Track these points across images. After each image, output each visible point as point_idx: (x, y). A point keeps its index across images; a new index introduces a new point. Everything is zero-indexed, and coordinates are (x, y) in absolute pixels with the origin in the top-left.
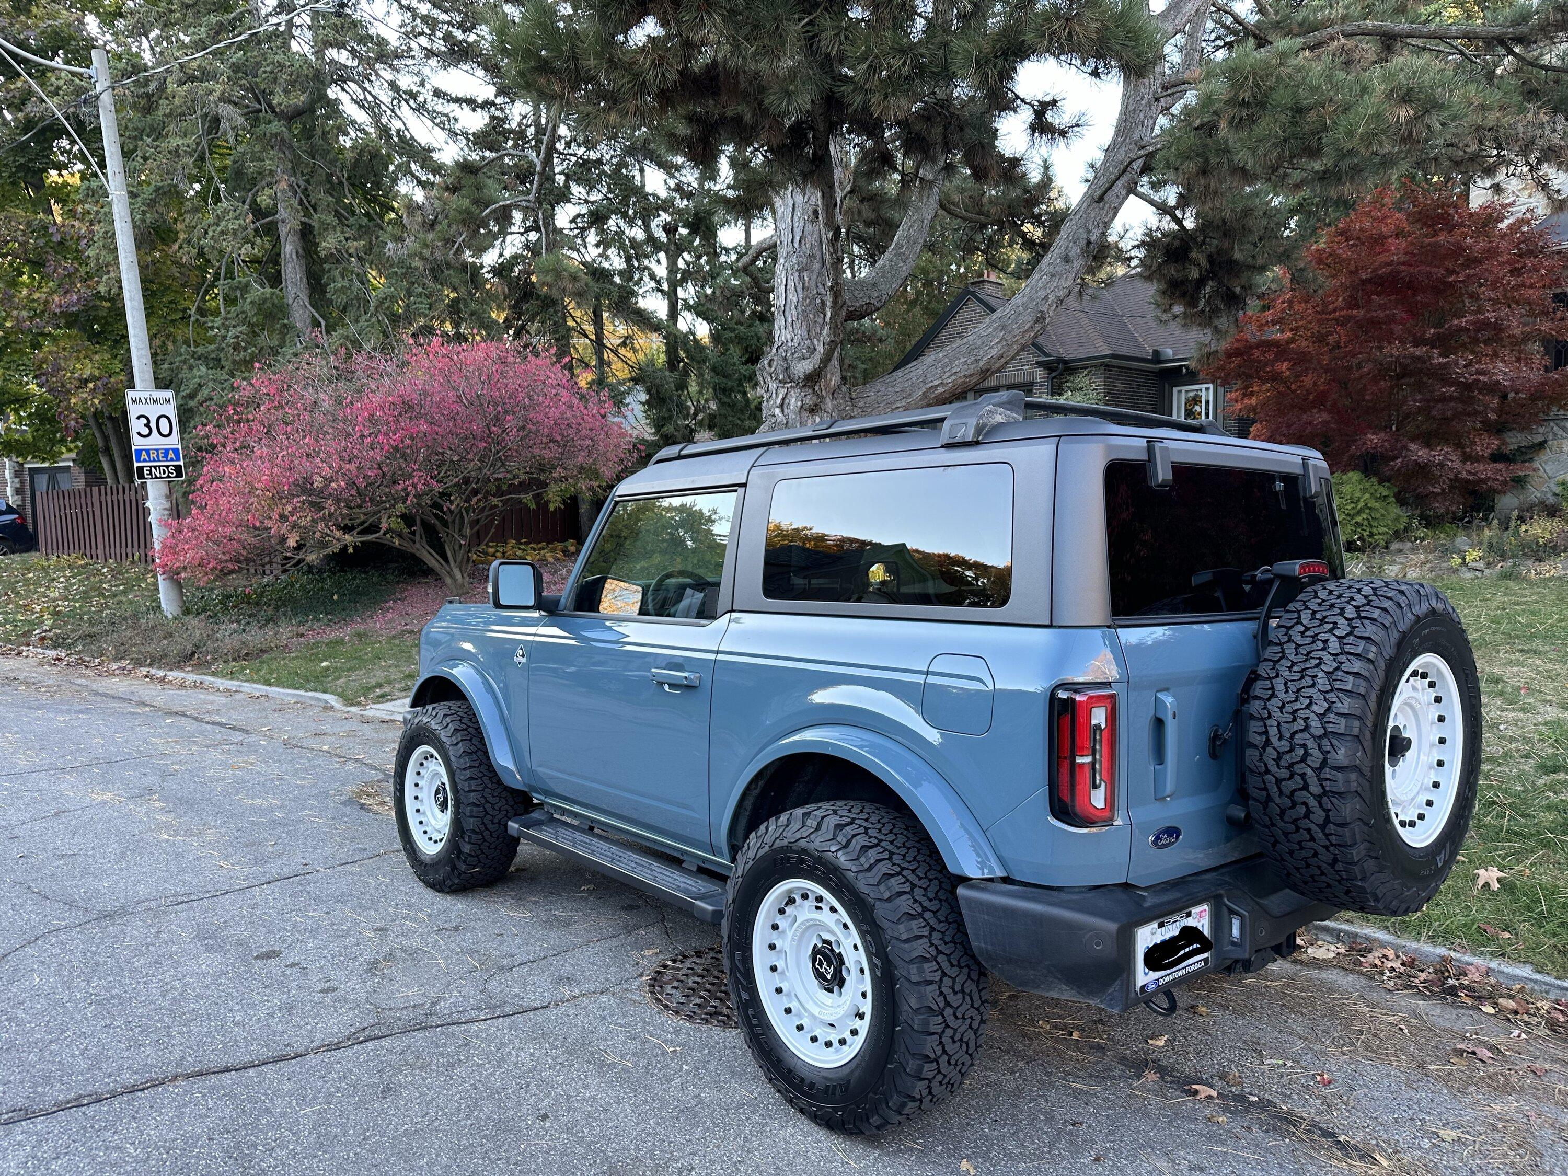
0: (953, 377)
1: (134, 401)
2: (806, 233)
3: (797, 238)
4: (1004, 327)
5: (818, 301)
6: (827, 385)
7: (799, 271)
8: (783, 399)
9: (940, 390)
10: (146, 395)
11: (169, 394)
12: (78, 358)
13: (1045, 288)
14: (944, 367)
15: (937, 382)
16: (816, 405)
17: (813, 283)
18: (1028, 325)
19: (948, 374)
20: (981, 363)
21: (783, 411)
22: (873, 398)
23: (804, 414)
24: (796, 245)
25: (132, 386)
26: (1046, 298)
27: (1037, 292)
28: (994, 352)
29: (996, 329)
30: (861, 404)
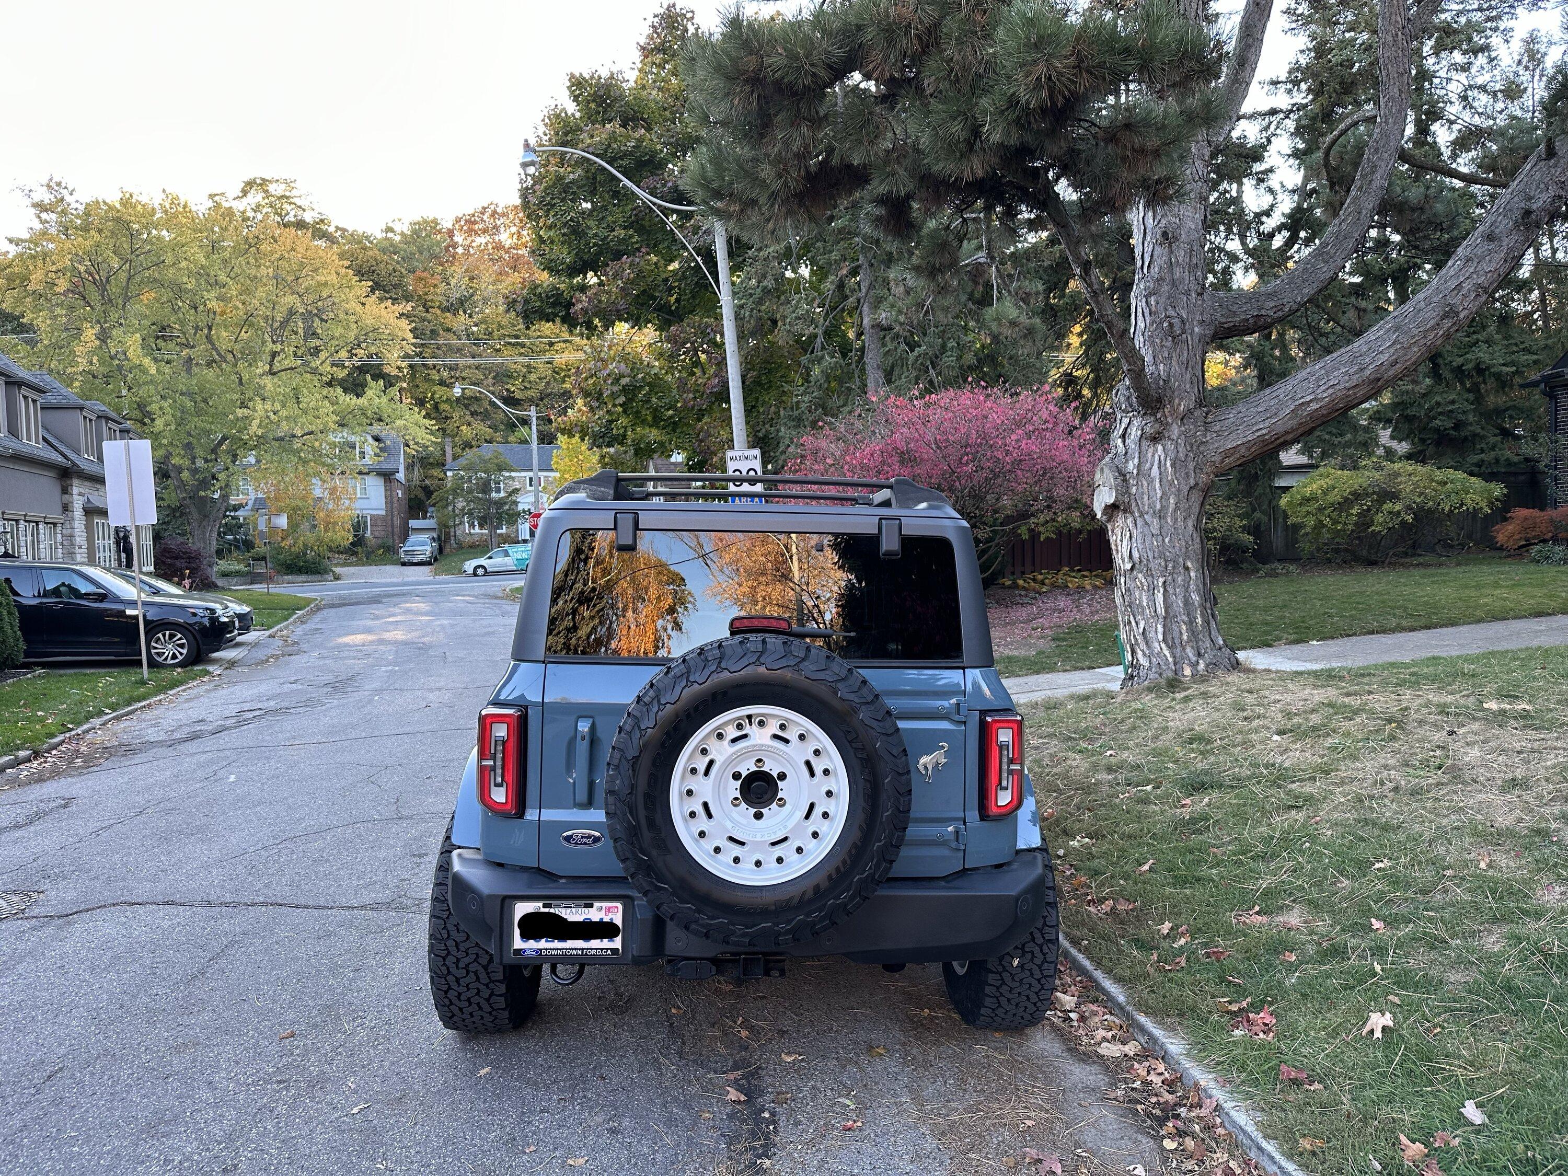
0: (1330, 391)
1: (732, 459)
2: (1155, 257)
3: (1146, 264)
4: (1397, 328)
5: (1165, 324)
6: (1174, 411)
7: (1147, 297)
8: (1126, 429)
9: (1314, 406)
10: (740, 453)
11: (757, 452)
12: (722, 427)
13: (1456, 275)
14: (1318, 380)
15: (1309, 398)
16: (1159, 433)
17: (1161, 307)
18: (1432, 322)
19: (1322, 388)
20: (1367, 372)
21: (1124, 442)
22: (1232, 420)
23: (1145, 443)
24: (1145, 271)
25: (732, 448)
26: (1459, 286)
27: (1446, 281)
28: (1383, 358)
29: (1388, 330)
30: (1217, 428)
